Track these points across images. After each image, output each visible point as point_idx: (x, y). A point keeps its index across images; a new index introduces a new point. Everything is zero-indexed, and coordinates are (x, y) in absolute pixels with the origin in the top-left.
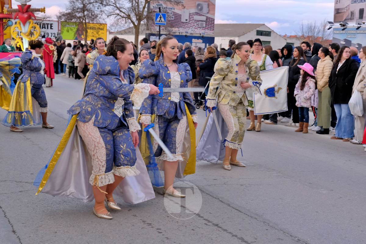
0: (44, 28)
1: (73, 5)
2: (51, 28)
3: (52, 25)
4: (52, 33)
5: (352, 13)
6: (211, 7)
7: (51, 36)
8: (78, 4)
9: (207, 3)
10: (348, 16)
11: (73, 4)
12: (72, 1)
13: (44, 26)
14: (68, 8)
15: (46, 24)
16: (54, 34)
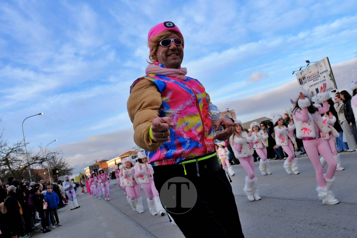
5: (312, 93)
6: (233, 115)
9: (230, 114)
10: (310, 94)
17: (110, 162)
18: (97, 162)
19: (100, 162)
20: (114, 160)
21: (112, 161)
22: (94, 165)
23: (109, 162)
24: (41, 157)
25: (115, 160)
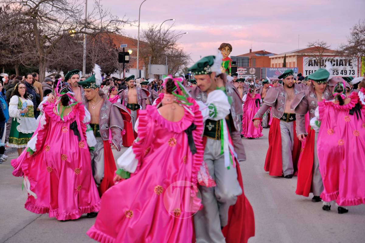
0: (341, 65)
1: (356, 37)
2: (349, 65)
3: (351, 61)
4: (350, 71)
7: (350, 74)
8: (362, 36)
11: (356, 35)
12: (355, 33)
13: (341, 63)
14: (350, 41)
15: (344, 60)
16: (352, 71)
17: (276, 58)
18: (252, 51)
19: (257, 53)
20: (282, 57)
21: (280, 58)
22: (240, 57)
23: (273, 58)
24: (94, 23)
25: (285, 58)
